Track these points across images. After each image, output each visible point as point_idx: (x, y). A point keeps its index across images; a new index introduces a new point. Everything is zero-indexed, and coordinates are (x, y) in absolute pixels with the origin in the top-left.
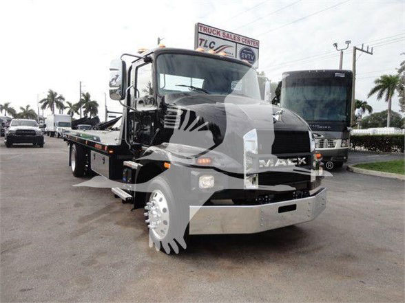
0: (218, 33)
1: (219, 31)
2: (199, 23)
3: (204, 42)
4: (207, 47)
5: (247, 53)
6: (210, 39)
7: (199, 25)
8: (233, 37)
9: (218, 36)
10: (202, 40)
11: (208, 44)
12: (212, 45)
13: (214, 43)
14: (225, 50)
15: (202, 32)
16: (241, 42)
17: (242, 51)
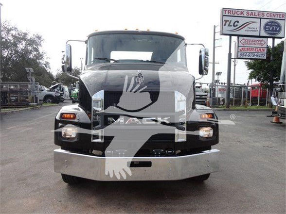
0: (242, 13)
1: (242, 11)
2: (223, 8)
3: (228, 23)
4: (231, 26)
5: (271, 26)
6: (234, 19)
7: (224, 10)
8: (257, 14)
9: (242, 15)
10: (226, 21)
11: (232, 24)
12: (236, 24)
13: (238, 22)
14: (249, 26)
15: (227, 14)
16: (265, 17)
17: (267, 24)
